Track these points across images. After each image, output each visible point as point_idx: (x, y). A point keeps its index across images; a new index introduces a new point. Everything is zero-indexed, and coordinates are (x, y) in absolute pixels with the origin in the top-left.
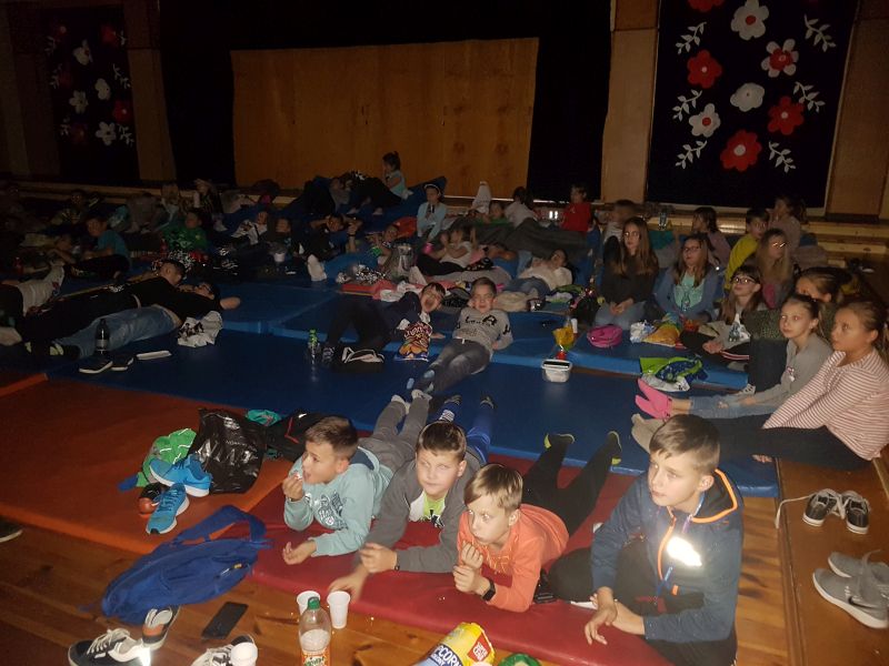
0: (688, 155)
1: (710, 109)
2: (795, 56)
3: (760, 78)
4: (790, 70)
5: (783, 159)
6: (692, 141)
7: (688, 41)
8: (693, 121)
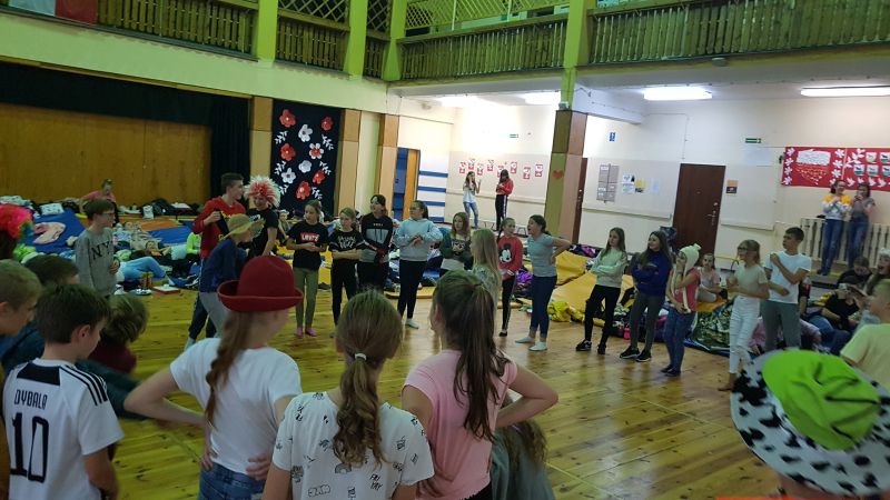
1: (290, 170)
2: (322, 151)
3: (309, 159)
4: (320, 157)
5: (317, 193)
7: (281, 138)
8: (283, 175)
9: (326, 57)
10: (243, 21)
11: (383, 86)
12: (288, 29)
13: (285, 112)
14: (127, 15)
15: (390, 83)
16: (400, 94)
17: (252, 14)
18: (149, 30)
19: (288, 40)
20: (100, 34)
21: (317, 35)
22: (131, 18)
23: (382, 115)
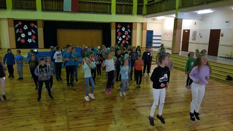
0: (119, 42)
1: (120, 38)
2: (128, 33)
3: (125, 35)
4: (127, 34)
5: (127, 42)
6: (119, 41)
7: (118, 31)
8: (119, 39)
9: (128, 11)
10: (109, 6)
11: (142, 16)
12: (119, 6)
13: (119, 25)
14: (85, 9)
15: (144, 15)
16: (147, 18)
17: (110, 4)
18: (89, 11)
19: (119, 9)
20: (80, 14)
21: (126, 7)
22: (86, 9)
23: (143, 23)
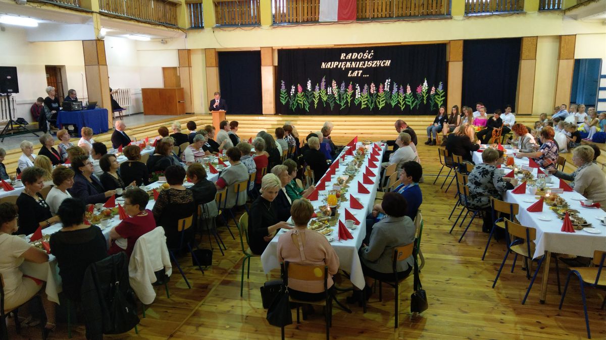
11: (558, 16)
15: (563, 11)
20: (359, 25)
22: (378, 11)
23: (560, 37)
